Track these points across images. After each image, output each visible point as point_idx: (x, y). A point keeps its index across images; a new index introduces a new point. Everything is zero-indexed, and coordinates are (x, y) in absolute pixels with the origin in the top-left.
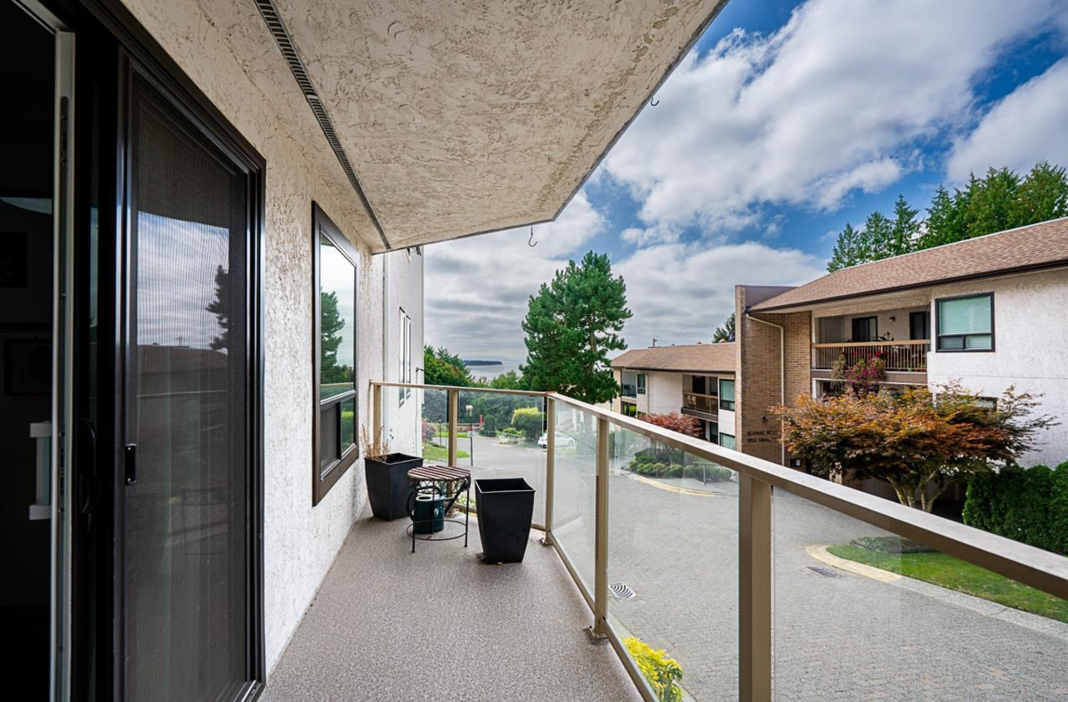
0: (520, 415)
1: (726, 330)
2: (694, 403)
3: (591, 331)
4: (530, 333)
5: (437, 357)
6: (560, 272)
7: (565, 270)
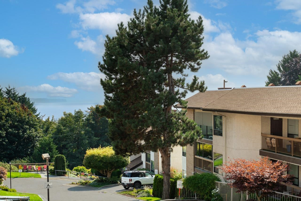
0: (93, 156)
1: (278, 72)
2: (274, 146)
3: (169, 71)
4: (107, 74)
5: (5, 96)
6: (138, 12)
7: (143, 9)
